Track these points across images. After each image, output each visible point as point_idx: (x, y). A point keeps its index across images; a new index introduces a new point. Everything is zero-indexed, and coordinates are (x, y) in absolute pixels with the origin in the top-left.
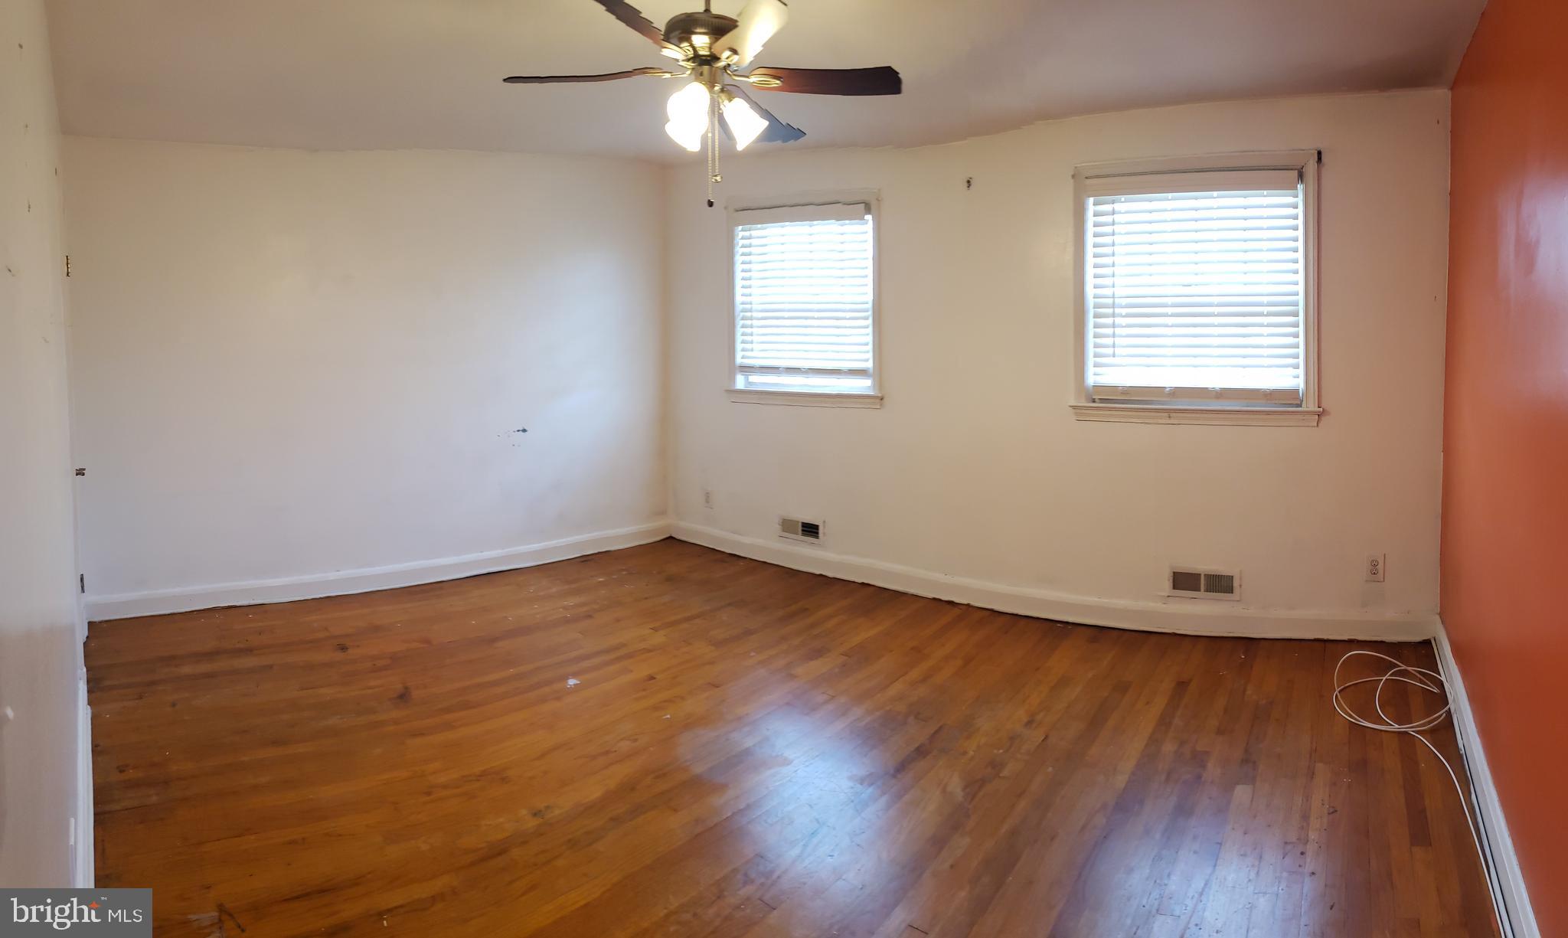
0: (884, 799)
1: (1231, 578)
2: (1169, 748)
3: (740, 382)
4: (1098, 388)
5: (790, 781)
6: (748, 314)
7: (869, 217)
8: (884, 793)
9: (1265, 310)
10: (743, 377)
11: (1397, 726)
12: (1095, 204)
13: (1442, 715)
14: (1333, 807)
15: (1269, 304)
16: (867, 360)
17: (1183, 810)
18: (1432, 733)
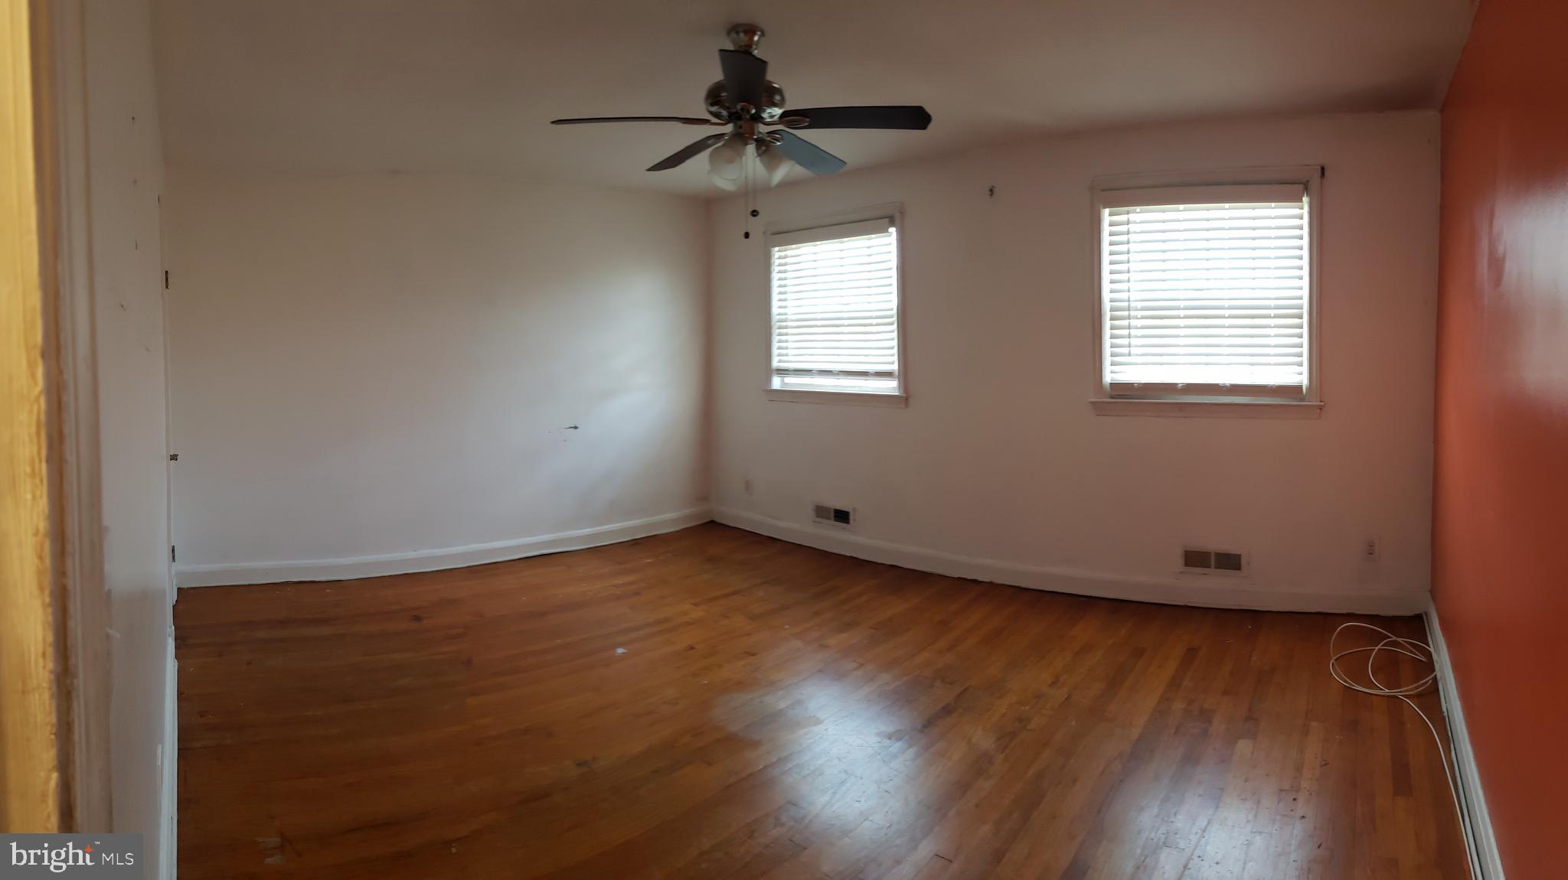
0: (912, 752)
1: (1239, 556)
2: (1178, 706)
3: (777, 383)
4: (1114, 386)
5: (821, 738)
6: (784, 324)
7: (893, 230)
8: (910, 746)
9: (1272, 312)
10: (779, 378)
11: (1387, 691)
12: (1111, 215)
13: (1428, 681)
14: (1325, 760)
15: (1277, 308)
16: (893, 363)
17: (1191, 759)
18: (1418, 697)
